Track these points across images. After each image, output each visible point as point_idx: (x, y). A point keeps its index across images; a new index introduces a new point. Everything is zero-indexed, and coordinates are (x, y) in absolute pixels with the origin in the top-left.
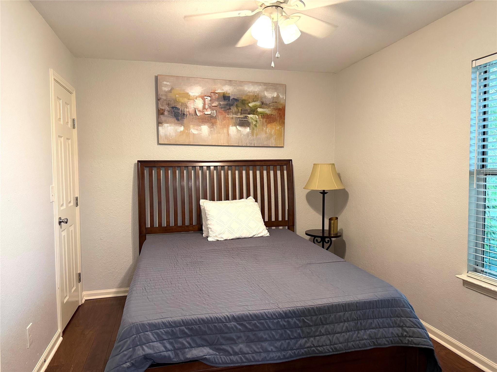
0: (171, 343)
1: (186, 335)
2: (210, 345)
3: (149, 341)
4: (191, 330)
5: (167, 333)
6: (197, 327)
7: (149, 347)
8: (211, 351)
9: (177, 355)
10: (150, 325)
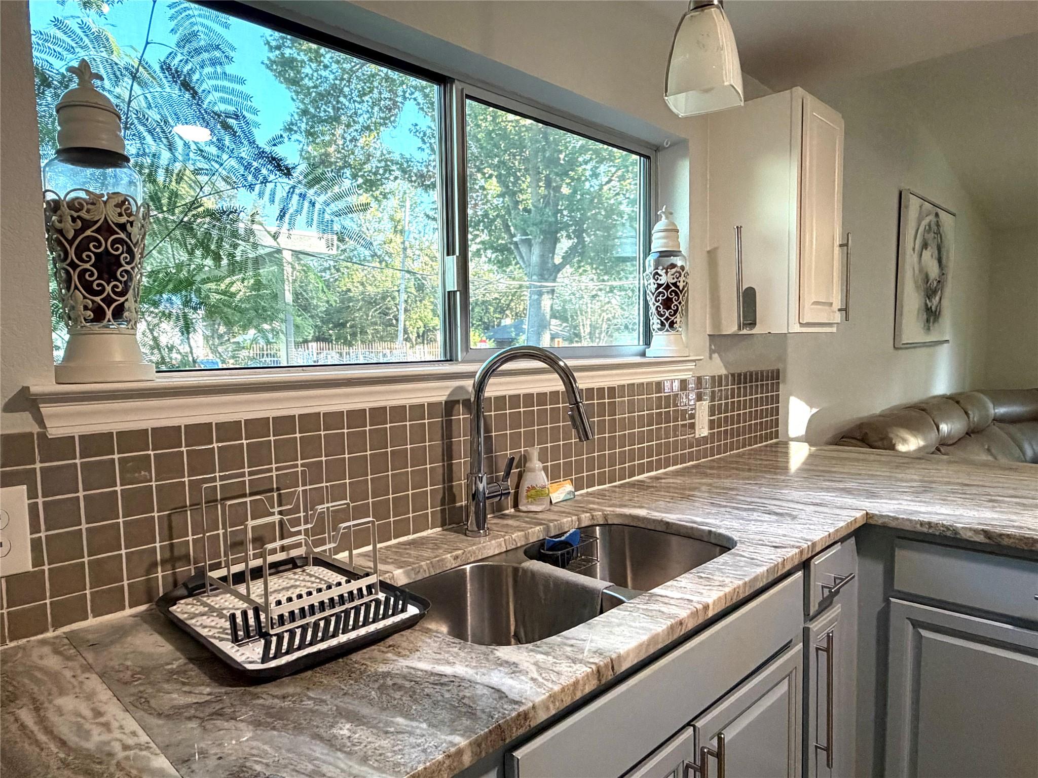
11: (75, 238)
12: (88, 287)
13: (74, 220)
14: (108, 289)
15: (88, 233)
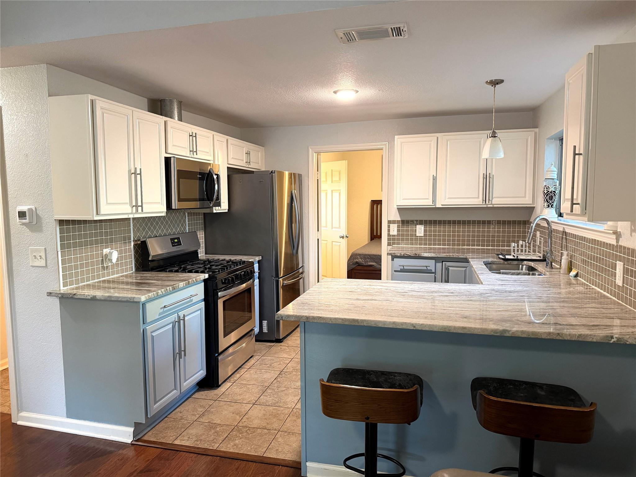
0: (364, 260)
1: (368, 258)
2: (376, 263)
3: (358, 258)
4: (370, 257)
5: (363, 257)
6: (372, 256)
7: (358, 260)
8: (375, 264)
9: (365, 263)
10: (358, 254)
11: (547, 193)
12: (547, 201)
13: (547, 190)
14: (551, 202)
15: (549, 193)
